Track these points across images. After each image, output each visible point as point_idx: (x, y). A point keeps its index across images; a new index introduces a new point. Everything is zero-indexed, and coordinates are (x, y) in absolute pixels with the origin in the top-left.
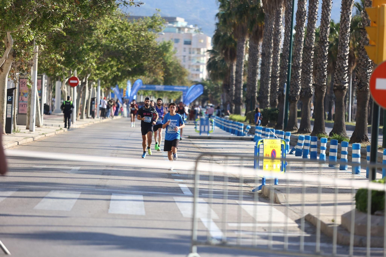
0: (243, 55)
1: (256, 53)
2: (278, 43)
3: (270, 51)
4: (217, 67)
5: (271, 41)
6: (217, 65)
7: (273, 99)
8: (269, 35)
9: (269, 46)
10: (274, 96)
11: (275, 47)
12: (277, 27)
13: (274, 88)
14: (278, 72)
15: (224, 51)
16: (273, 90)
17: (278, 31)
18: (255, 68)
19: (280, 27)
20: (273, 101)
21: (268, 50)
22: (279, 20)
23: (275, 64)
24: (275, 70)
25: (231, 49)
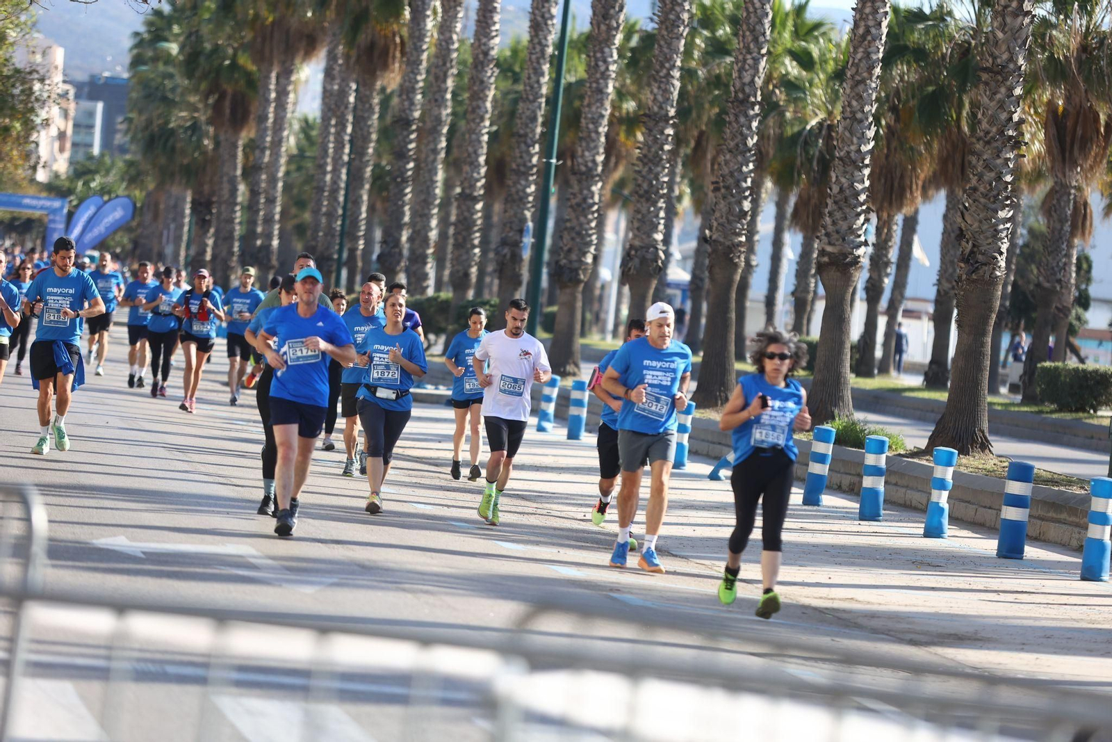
0: (285, 116)
1: (366, 115)
2: (483, 91)
3: (440, 114)
4: (173, 149)
5: (444, 81)
6: (171, 140)
7: (460, 268)
8: (441, 63)
9: (437, 96)
10: (464, 257)
11: (474, 103)
12: (484, 40)
13: (464, 233)
14: (479, 184)
15: (211, 101)
16: (460, 238)
17: (486, 54)
18: (361, 161)
19: (492, 41)
20: (461, 274)
21: (435, 112)
22: (492, 18)
23: (473, 155)
24: (472, 176)
25: (234, 95)
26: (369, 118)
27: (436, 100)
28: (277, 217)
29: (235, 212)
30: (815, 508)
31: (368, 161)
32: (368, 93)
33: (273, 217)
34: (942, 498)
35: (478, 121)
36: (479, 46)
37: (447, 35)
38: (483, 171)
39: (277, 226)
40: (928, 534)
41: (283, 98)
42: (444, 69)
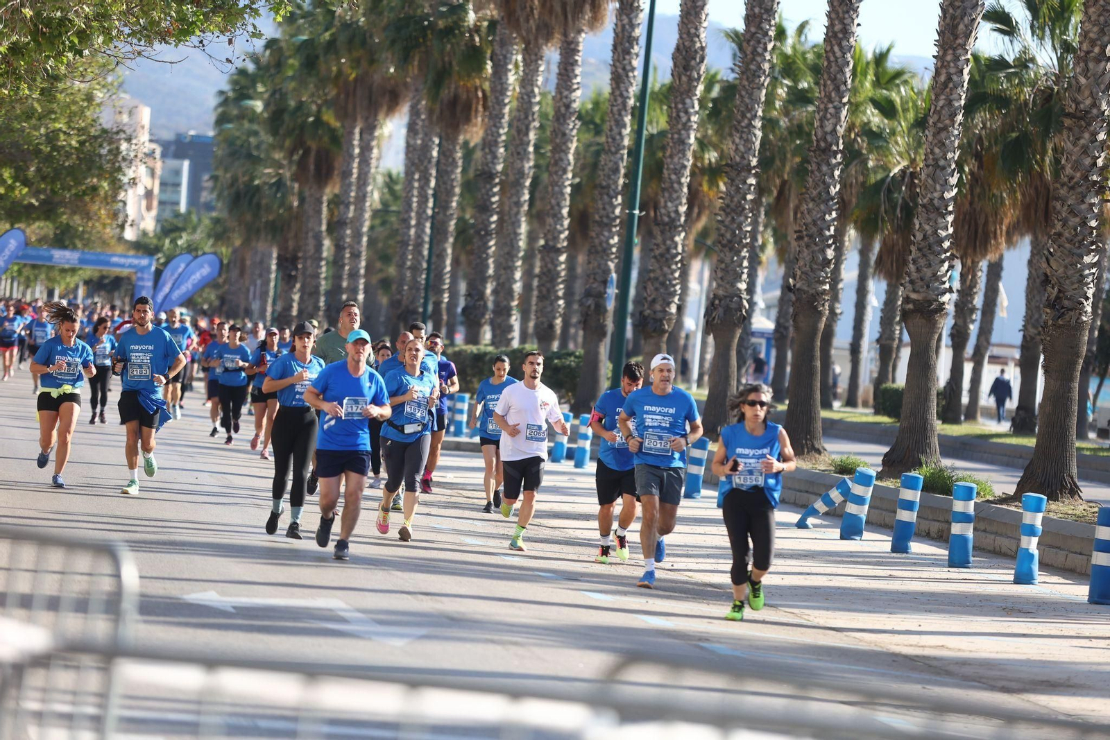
0: (369, 171)
1: (449, 169)
2: (565, 143)
3: (523, 167)
4: (258, 206)
5: (527, 134)
6: (257, 197)
7: (544, 319)
8: (522, 117)
9: (520, 149)
10: (549, 309)
11: (557, 156)
12: (566, 93)
13: (548, 285)
14: (562, 236)
15: (296, 157)
16: (544, 290)
17: (568, 106)
18: (445, 215)
19: (574, 94)
20: (546, 325)
21: (518, 164)
22: (573, 70)
23: (556, 208)
24: (555, 228)
25: (318, 152)
26: (452, 172)
27: (518, 153)
28: (362, 271)
29: (321, 267)
30: (904, 555)
31: (452, 215)
32: (451, 147)
33: (358, 271)
34: (1032, 545)
35: (560, 173)
36: (561, 99)
37: (529, 88)
38: (566, 223)
39: (362, 281)
40: (1017, 581)
41: (367, 154)
42: (526, 122)
